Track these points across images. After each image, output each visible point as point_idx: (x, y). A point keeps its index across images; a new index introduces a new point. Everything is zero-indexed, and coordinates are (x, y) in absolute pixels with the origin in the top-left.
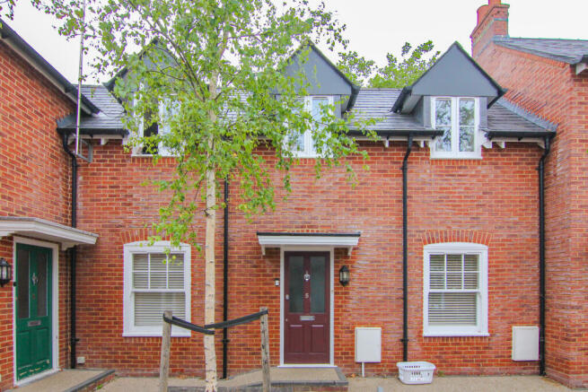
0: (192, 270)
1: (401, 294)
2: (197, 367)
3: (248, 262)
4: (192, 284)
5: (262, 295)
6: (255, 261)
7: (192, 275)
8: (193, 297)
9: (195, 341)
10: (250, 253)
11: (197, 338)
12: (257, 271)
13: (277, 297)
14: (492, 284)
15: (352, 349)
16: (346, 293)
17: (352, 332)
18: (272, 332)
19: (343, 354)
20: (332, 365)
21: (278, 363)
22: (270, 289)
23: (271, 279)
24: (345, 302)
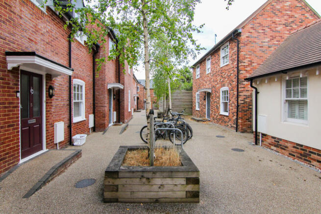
5: (7, 105)
12: (3, 83)
13: (17, 107)
14: (86, 98)
15: (53, 137)
16: (51, 103)
17: (53, 126)
18: (15, 136)
19: (50, 140)
20: (45, 150)
21: (19, 160)
22: (13, 99)
23: (14, 92)
24: (50, 108)
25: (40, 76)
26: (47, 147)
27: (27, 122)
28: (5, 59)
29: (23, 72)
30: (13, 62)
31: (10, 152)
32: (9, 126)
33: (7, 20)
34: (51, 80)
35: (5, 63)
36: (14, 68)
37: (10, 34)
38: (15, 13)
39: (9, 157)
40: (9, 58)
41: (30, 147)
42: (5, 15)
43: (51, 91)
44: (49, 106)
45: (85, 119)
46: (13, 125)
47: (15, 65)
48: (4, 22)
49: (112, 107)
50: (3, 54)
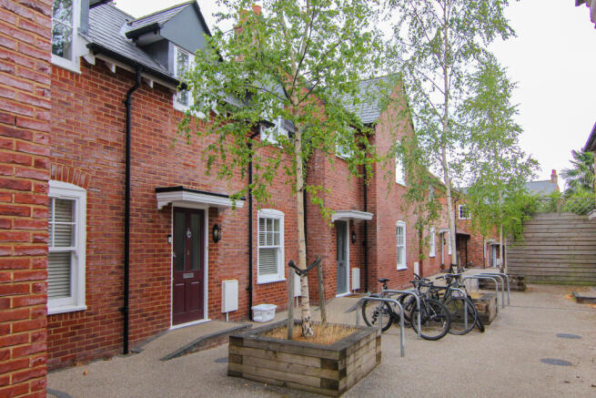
0: (88, 223)
1: (247, 249)
2: (92, 347)
3: (145, 216)
4: (88, 241)
5: (156, 253)
6: (151, 215)
7: (88, 229)
8: (88, 258)
9: (91, 314)
10: (146, 206)
11: (92, 311)
12: (153, 226)
13: (169, 255)
14: (285, 242)
15: (220, 302)
16: (217, 250)
17: (220, 285)
18: (165, 293)
19: (215, 307)
20: (206, 319)
21: (169, 325)
22: (164, 246)
23: (165, 236)
24: (215, 258)
25: (201, 212)
26: (209, 316)
27: (182, 276)
28: (155, 197)
29: (177, 209)
30: (164, 200)
31: (159, 312)
32: (159, 279)
33: (157, 149)
34: (217, 216)
35: (154, 202)
36: (164, 207)
37: (160, 165)
38: (166, 138)
39: (158, 318)
40: (159, 196)
41: (185, 310)
42: (154, 144)
43: (216, 232)
44: (213, 254)
45: (284, 279)
46: (163, 279)
47: (165, 203)
48: (154, 153)
49: (348, 259)
50: (153, 192)
